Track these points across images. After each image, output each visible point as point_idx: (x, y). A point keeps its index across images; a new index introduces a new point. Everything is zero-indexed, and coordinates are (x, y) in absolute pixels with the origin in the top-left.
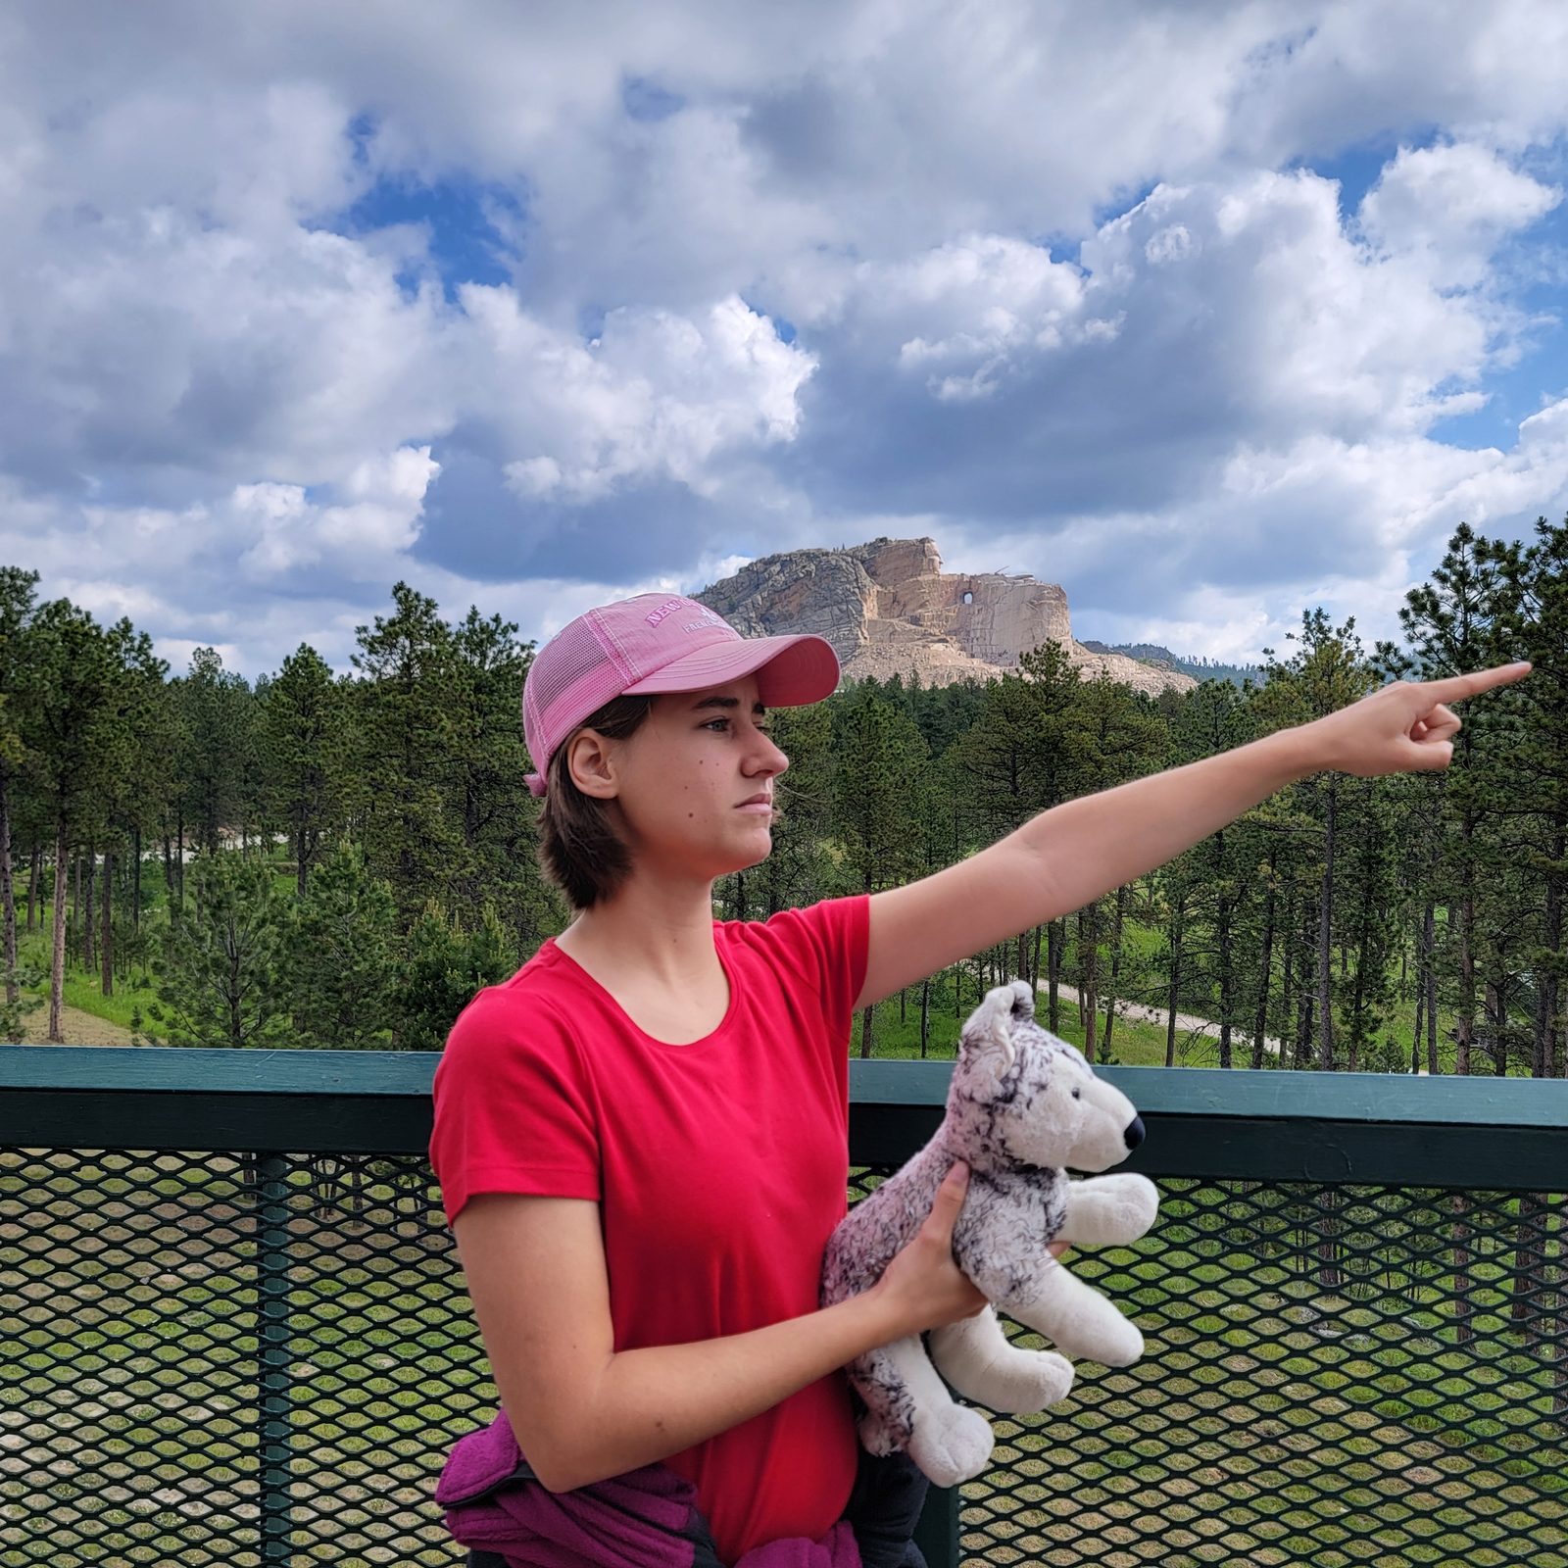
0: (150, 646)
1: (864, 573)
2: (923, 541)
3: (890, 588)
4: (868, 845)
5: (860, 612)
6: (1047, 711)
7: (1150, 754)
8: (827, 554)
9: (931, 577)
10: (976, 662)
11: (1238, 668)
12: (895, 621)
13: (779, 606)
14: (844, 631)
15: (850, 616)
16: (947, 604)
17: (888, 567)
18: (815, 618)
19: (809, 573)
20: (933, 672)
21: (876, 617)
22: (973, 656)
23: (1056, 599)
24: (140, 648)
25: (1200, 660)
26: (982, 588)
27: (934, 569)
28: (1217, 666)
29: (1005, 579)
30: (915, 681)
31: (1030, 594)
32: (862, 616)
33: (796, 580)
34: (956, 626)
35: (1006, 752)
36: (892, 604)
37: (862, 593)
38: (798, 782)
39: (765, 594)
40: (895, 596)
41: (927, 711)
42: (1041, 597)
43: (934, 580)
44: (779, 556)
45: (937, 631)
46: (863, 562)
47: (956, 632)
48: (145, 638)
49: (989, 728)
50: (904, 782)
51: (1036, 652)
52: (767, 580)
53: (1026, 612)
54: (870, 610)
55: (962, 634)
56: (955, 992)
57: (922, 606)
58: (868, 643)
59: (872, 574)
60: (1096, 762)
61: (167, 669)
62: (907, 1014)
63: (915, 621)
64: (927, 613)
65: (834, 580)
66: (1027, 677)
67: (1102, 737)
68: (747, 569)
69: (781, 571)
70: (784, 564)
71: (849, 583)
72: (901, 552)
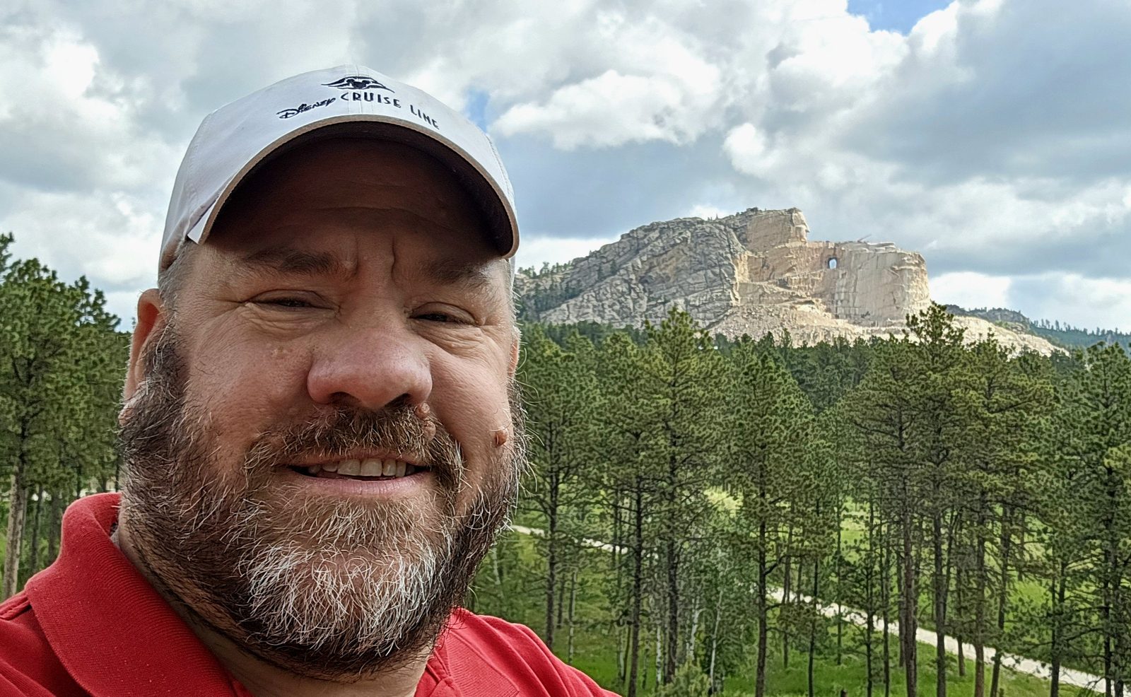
0: (104, 302)
1: (736, 239)
2: (790, 211)
3: (760, 253)
4: (763, 495)
5: (732, 276)
6: (935, 371)
7: (1036, 413)
8: (702, 222)
9: (799, 244)
10: (841, 323)
11: (1089, 332)
12: (764, 284)
13: (657, 269)
14: (717, 292)
15: (723, 279)
16: (813, 269)
17: (758, 235)
18: (690, 280)
19: (685, 240)
20: (800, 332)
21: (747, 280)
22: (837, 317)
23: (918, 265)
24: (95, 303)
25: (1053, 324)
26: (846, 254)
27: (801, 237)
28: (1069, 330)
29: (868, 246)
30: (787, 340)
31: (890, 259)
32: (734, 279)
33: (673, 246)
34: (822, 289)
35: (892, 408)
36: (761, 269)
37: (734, 258)
38: (696, 434)
39: (645, 258)
40: (765, 260)
41: (799, 368)
42: (902, 263)
43: (801, 247)
44: (658, 224)
45: (803, 294)
46: (735, 230)
47: (821, 295)
48: (100, 295)
49: (876, 385)
50: (797, 436)
51: (922, 314)
52: (646, 245)
53: (887, 277)
54: (741, 274)
55: (827, 295)
56: (835, 640)
57: (790, 270)
58: (739, 304)
59: (744, 241)
60: (983, 419)
61: (118, 323)
62: (790, 660)
63: (783, 284)
64: (794, 277)
65: (708, 245)
66: (913, 338)
67: (988, 396)
68: (628, 235)
69: (660, 237)
70: (661, 232)
71: (723, 248)
72: (771, 221)
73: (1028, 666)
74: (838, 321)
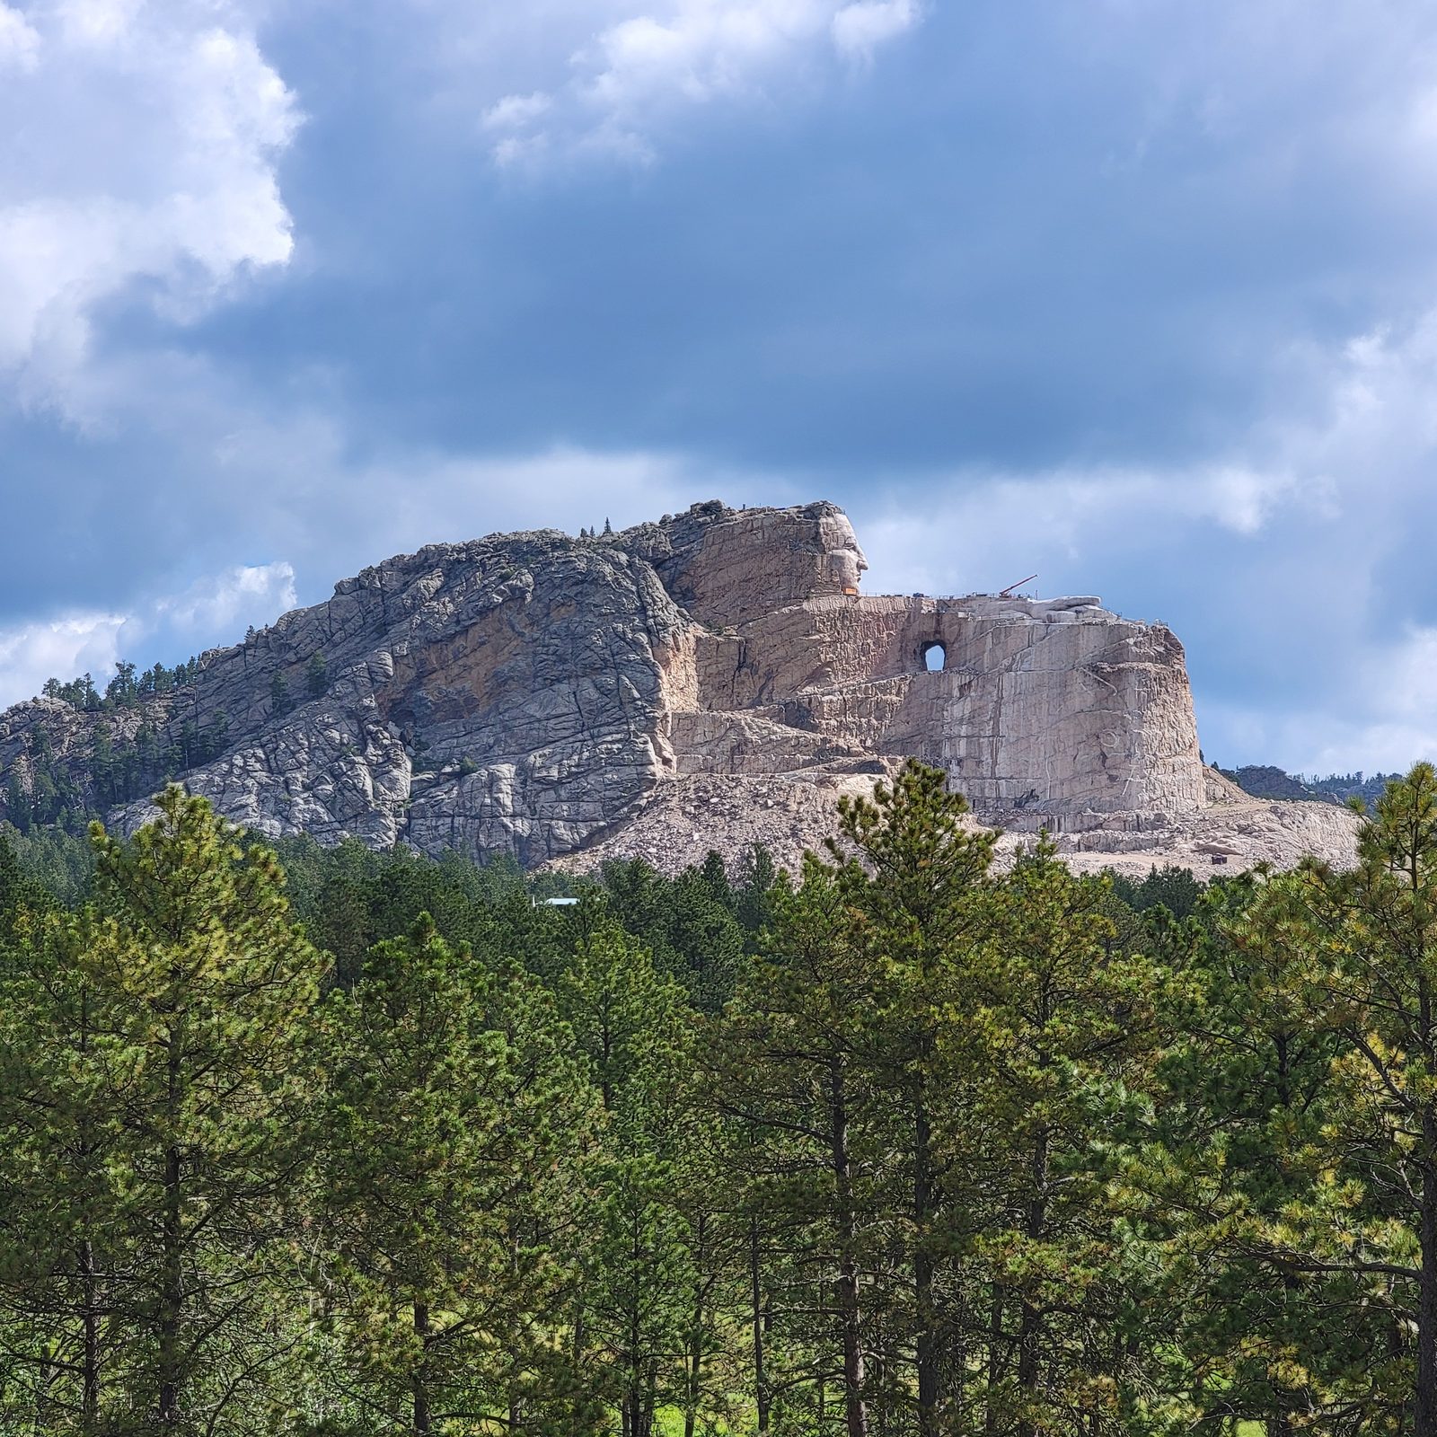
1: (660, 592)
2: (813, 512)
3: (731, 630)
5: (652, 696)
8: (564, 544)
9: (836, 603)
12: (743, 717)
13: (439, 680)
14: (610, 742)
16: (880, 672)
17: (724, 578)
18: (533, 710)
19: (517, 595)
21: (692, 706)
23: (1158, 659)
26: (969, 630)
27: (844, 584)
29: (1028, 609)
31: (1090, 645)
32: (658, 703)
33: (483, 613)
34: (904, 729)
36: (737, 673)
37: (657, 643)
39: (403, 649)
40: (744, 649)
42: (1117, 653)
43: (844, 613)
44: (441, 551)
45: (854, 742)
46: (658, 565)
47: (904, 745)
52: (407, 613)
53: (1083, 694)
54: (678, 688)
55: (922, 747)
57: (816, 676)
58: (673, 773)
59: (683, 595)
63: (800, 715)
64: (829, 697)
65: (582, 609)
68: (356, 584)
69: (445, 589)
70: (449, 575)
71: (622, 615)
72: (758, 539)
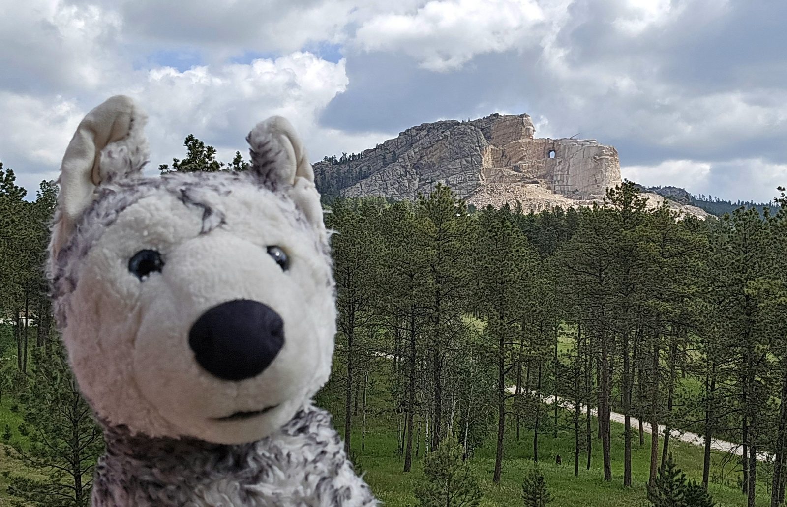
0: (14, 179)
1: (483, 137)
2: (522, 116)
3: (500, 147)
4: (502, 318)
5: (480, 163)
6: (626, 229)
7: (696, 258)
8: (458, 124)
9: (528, 140)
10: (558, 197)
11: (733, 203)
12: (503, 169)
13: (426, 158)
14: (469, 174)
15: (474, 165)
16: (538, 158)
17: (499, 133)
18: (450, 166)
19: (446, 137)
20: (529, 203)
21: (491, 166)
22: (555, 193)
23: (611, 155)
24: (7, 179)
25: (707, 197)
26: (561, 148)
27: (530, 135)
28: (718, 202)
29: (577, 142)
30: (519, 208)
31: (593, 152)
32: (481, 165)
33: (437, 141)
34: (544, 173)
35: (595, 255)
36: (501, 158)
37: (481, 150)
38: (455, 275)
39: (417, 150)
40: (503, 152)
41: (528, 228)
42: (601, 154)
43: (529, 142)
44: (427, 125)
45: (531, 176)
46: (482, 130)
47: (544, 177)
48: (10, 173)
49: (583, 240)
50: (527, 275)
51: (617, 188)
52: (418, 141)
53: (591, 164)
54: (487, 161)
55: (549, 179)
56: (553, 420)
57: (522, 159)
58: (485, 183)
59: (488, 138)
60: (659, 263)
61: (25, 194)
62: (521, 435)
63: (517, 169)
64: (524, 164)
65: (462, 141)
66: (611, 206)
67: (663, 246)
68: (404, 133)
69: (428, 135)
70: (429, 130)
71: (473, 143)
72: (508, 123)
73: (688, 437)
74: (556, 195)
